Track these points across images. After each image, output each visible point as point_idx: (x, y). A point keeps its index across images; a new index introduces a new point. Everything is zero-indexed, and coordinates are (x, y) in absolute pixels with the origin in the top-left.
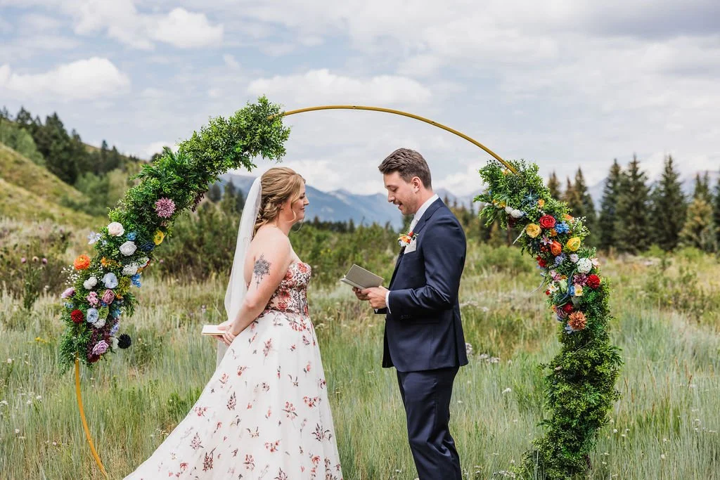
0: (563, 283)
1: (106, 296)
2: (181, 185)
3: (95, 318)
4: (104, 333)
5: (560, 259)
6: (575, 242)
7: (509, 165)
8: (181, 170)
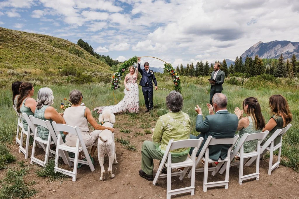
0: (174, 79)
1: (116, 81)
2: (126, 67)
3: (115, 84)
4: (116, 86)
5: (174, 76)
6: (176, 74)
7: (168, 64)
8: (125, 65)
